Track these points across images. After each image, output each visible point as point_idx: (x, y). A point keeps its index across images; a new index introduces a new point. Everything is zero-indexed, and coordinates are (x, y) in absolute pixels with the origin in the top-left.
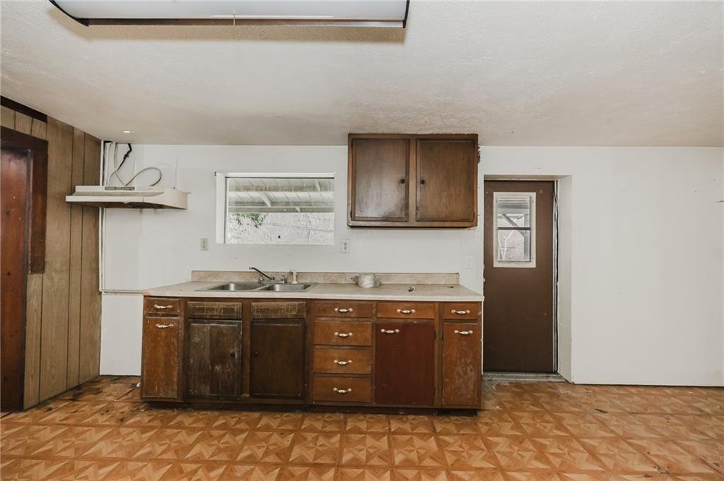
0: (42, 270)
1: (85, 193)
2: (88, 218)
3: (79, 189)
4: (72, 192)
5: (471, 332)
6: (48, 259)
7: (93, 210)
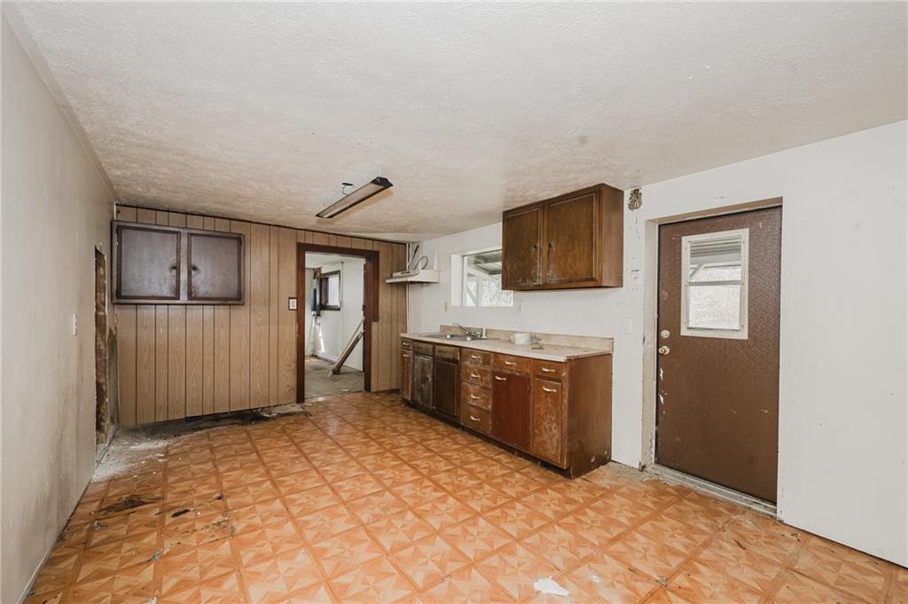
0: (377, 320)
1: (398, 277)
2: (401, 292)
3: (394, 275)
4: (391, 277)
5: (555, 391)
6: (380, 314)
7: (403, 286)
